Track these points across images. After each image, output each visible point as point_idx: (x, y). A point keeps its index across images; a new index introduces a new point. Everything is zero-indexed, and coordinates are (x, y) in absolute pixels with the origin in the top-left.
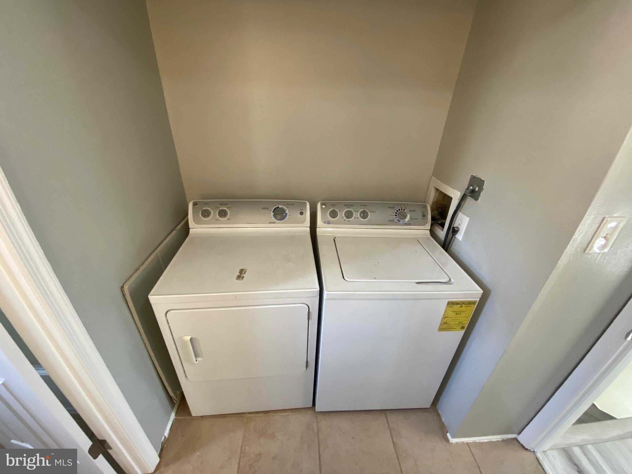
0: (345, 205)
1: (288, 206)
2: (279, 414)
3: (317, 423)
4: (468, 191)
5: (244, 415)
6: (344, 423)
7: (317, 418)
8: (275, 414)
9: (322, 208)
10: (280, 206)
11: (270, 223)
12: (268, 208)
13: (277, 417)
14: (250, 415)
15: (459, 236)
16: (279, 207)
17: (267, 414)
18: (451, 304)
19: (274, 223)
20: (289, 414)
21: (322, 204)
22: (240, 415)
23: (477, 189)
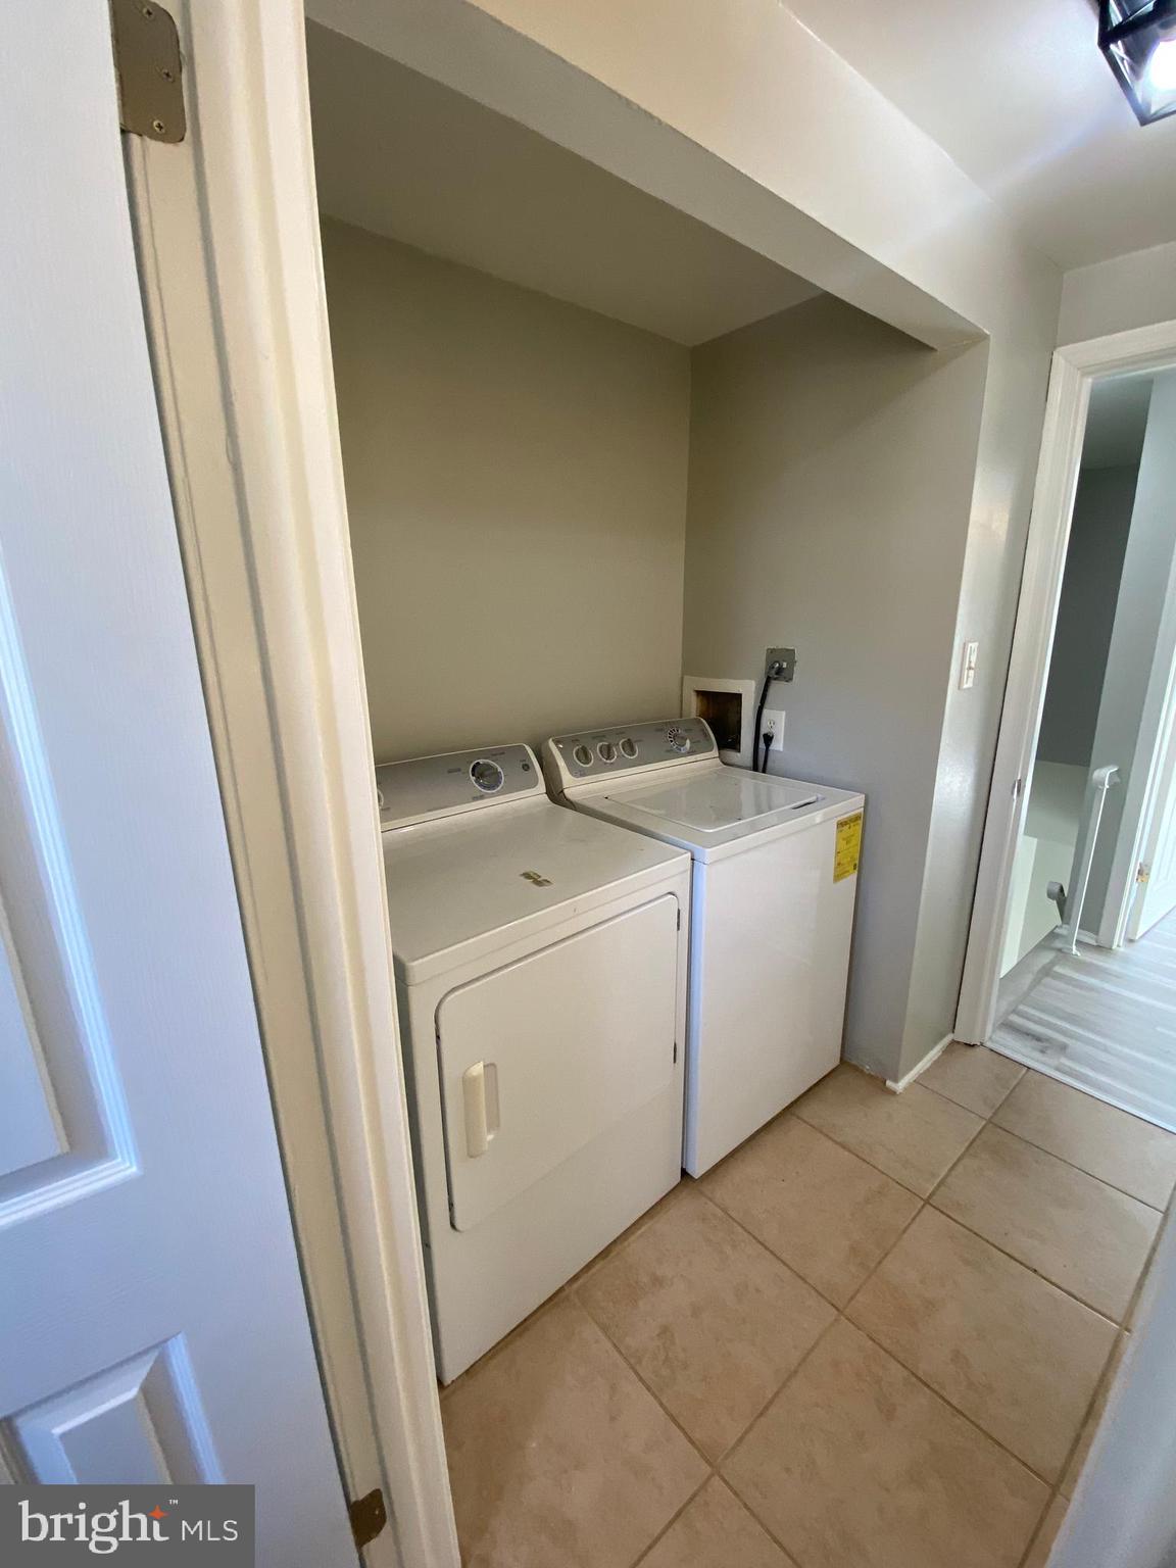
0: (594, 738)
1: (494, 758)
2: (632, 1238)
3: (711, 1200)
4: (773, 671)
5: (563, 1294)
6: (751, 1169)
7: (702, 1193)
8: (626, 1243)
9: (559, 749)
10: (481, 761)
11: (475, 799)
12: (459, 770)
13: (634, 1244)
14: (575, 1286)
15: (778, 745)
16: (478, 763)
17: (612, 1255)
18: (841, 824)
19: (482, 797)
20: (649, 1224)
21: (557, 742)
22: (556, 1300)
23: (785, 665)
